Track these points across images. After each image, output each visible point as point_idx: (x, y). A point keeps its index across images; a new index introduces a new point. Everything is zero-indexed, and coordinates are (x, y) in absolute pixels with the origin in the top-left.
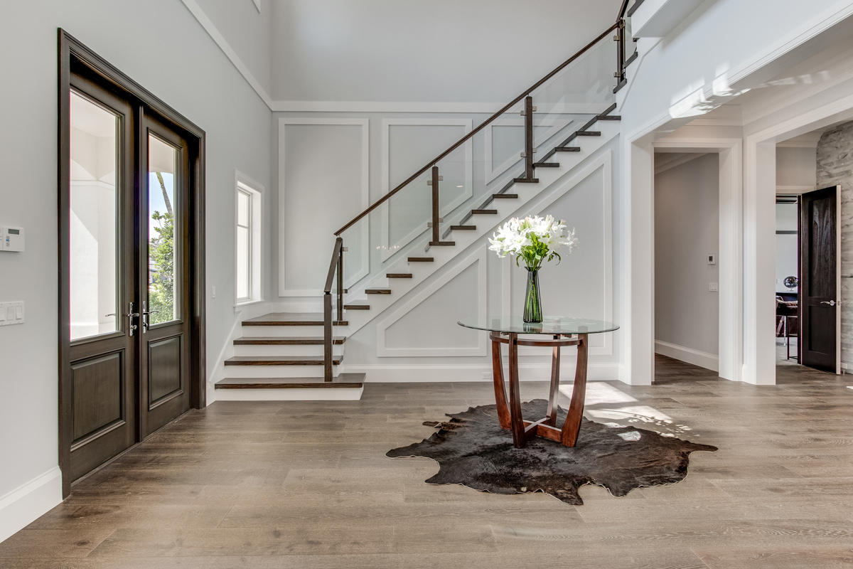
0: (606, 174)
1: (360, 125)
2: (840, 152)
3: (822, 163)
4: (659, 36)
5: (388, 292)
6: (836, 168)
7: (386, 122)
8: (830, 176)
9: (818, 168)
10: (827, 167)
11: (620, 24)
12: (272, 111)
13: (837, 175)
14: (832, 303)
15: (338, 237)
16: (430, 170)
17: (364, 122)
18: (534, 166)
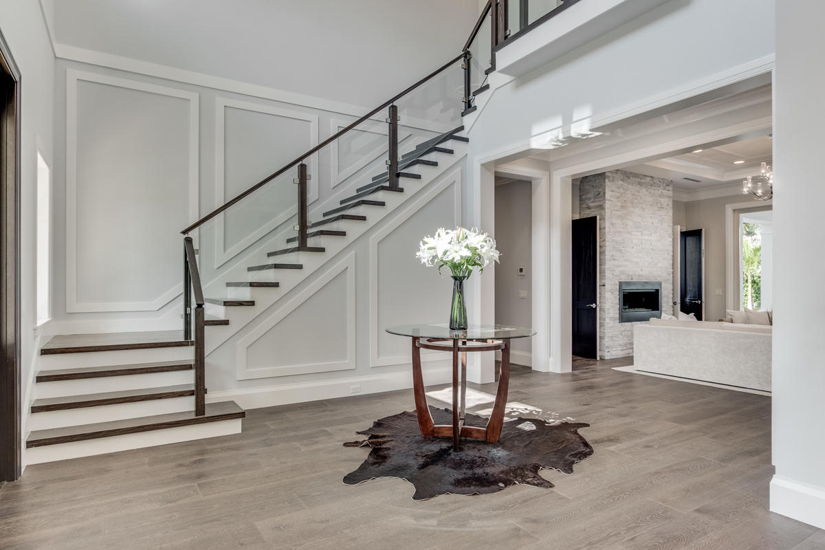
0: (457, 188)
1: (188, 100)
2: (596, 190)
3: (583, 197)
4: (515, 76)
5: (252, 303)
6: (593, 202)
7: (221, 102)
8: (589, 208)
9: (580, 201)
10: (587, 201)
11: (467, 55)
12: (56, 57)
13: (594, 207)
14: (594, 306)
15: (186, 236)
16: (295, 168)
17: (194, 97)
18: (398, 175)
